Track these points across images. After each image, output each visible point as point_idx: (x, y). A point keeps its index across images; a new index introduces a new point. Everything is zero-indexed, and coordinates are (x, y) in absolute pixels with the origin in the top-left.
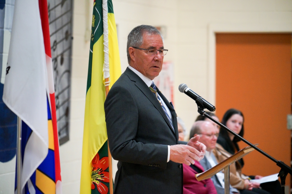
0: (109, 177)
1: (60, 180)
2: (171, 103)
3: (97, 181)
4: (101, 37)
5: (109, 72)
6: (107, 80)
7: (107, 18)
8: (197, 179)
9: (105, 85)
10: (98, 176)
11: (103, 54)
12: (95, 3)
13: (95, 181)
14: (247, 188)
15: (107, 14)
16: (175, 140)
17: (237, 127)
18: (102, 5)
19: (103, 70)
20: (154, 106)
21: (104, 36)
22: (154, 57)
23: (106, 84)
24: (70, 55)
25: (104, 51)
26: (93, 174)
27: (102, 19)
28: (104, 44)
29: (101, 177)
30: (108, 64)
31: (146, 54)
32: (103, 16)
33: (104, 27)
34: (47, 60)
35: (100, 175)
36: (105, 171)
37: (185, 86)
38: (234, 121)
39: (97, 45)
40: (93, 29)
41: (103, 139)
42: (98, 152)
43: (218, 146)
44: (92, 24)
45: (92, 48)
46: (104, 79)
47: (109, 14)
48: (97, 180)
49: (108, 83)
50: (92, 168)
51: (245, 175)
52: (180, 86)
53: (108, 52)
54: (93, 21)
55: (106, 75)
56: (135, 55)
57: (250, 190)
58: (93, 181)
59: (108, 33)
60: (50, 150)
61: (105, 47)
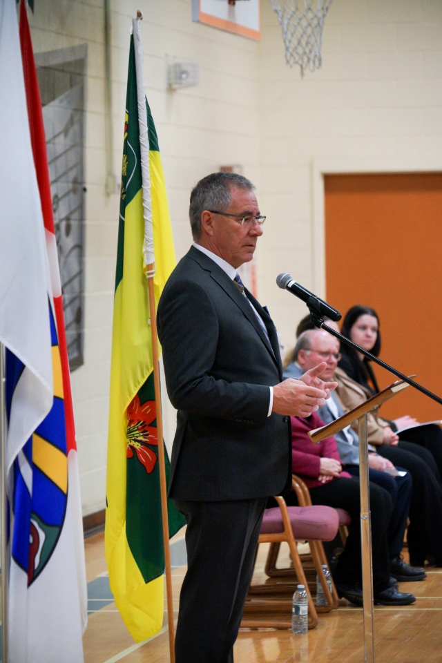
0: (156, 437)
1: (74, 447)
2: (265, 308)
3: (137, 443)
4: (138, 194)
5: (152, 253)
6: (150, 267)
7: (148, 159)
8: (312, 439)
9: (148, 277)
10: (138, 435)
11: (143, 222)
12: (126, 134)
13: (133, 443)
14: (388, 443)
15: (147, 153)
16: (278, 373)
17: (368, 336)
18: (138, 138)
19: (144, 250)
20: (244, 313)
21: (144, 191)
22: (250, 230)
23: (149, 274)
24: (82, 219)
25: (144, 217)
26: (129, 432)
27: (139, 162)
28: (144, 204)
29: (143, 435)
30: (152, 239)
31: (237, 224)
32: (142, 157)
33: (143, 176)
34: (48, 239)
35: (142, 432)
36: (150, 425)
37: (288, 278)
38: (364, 328)
39: (132, 207)
40: (125, 179)
41: (145, 370)
42: (138, 393)
43: (339, 371)
44: (123, 171)
45: (123, 212)
46: (145, 266)
47: (152, 152)
48: (136, 441)
49: (152, 273)
50: (128, 421)
51: (385, 420)
52: (279, 277)
53: (150, 218)
54: (123, 166)
55: (148, 259)
56: (213, 224)
57: (394, 446)
58: (130, 444)
59: (150, 186)
60: (56, 398)
61: (145, 210)
